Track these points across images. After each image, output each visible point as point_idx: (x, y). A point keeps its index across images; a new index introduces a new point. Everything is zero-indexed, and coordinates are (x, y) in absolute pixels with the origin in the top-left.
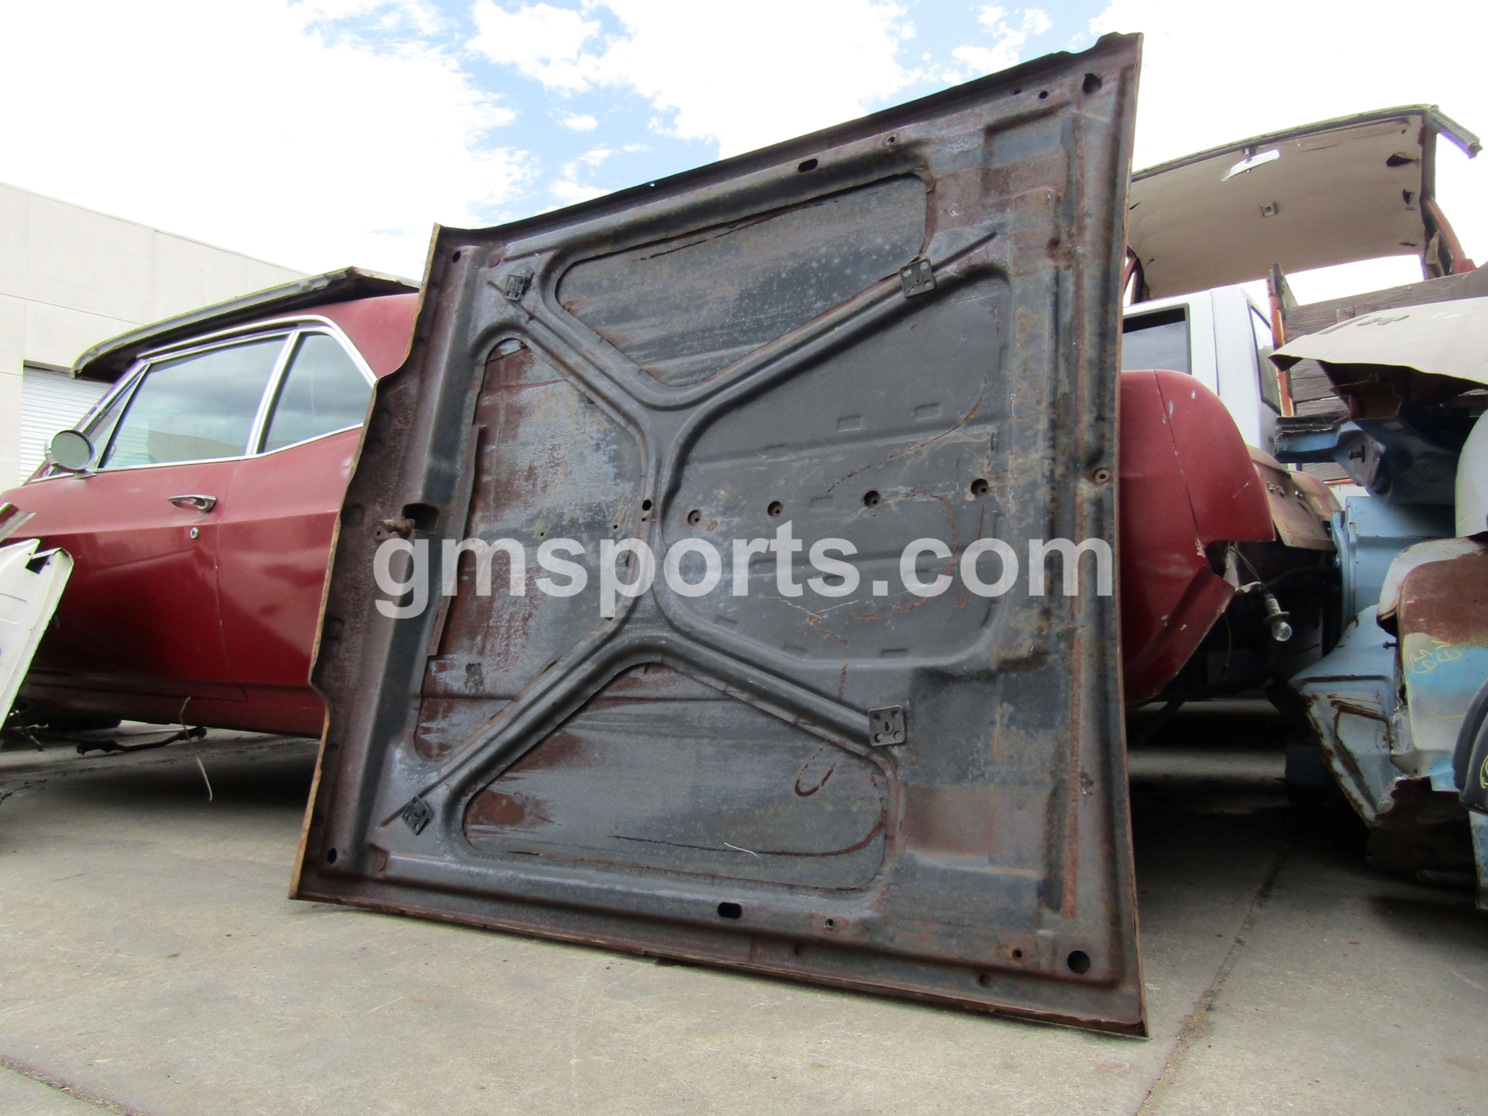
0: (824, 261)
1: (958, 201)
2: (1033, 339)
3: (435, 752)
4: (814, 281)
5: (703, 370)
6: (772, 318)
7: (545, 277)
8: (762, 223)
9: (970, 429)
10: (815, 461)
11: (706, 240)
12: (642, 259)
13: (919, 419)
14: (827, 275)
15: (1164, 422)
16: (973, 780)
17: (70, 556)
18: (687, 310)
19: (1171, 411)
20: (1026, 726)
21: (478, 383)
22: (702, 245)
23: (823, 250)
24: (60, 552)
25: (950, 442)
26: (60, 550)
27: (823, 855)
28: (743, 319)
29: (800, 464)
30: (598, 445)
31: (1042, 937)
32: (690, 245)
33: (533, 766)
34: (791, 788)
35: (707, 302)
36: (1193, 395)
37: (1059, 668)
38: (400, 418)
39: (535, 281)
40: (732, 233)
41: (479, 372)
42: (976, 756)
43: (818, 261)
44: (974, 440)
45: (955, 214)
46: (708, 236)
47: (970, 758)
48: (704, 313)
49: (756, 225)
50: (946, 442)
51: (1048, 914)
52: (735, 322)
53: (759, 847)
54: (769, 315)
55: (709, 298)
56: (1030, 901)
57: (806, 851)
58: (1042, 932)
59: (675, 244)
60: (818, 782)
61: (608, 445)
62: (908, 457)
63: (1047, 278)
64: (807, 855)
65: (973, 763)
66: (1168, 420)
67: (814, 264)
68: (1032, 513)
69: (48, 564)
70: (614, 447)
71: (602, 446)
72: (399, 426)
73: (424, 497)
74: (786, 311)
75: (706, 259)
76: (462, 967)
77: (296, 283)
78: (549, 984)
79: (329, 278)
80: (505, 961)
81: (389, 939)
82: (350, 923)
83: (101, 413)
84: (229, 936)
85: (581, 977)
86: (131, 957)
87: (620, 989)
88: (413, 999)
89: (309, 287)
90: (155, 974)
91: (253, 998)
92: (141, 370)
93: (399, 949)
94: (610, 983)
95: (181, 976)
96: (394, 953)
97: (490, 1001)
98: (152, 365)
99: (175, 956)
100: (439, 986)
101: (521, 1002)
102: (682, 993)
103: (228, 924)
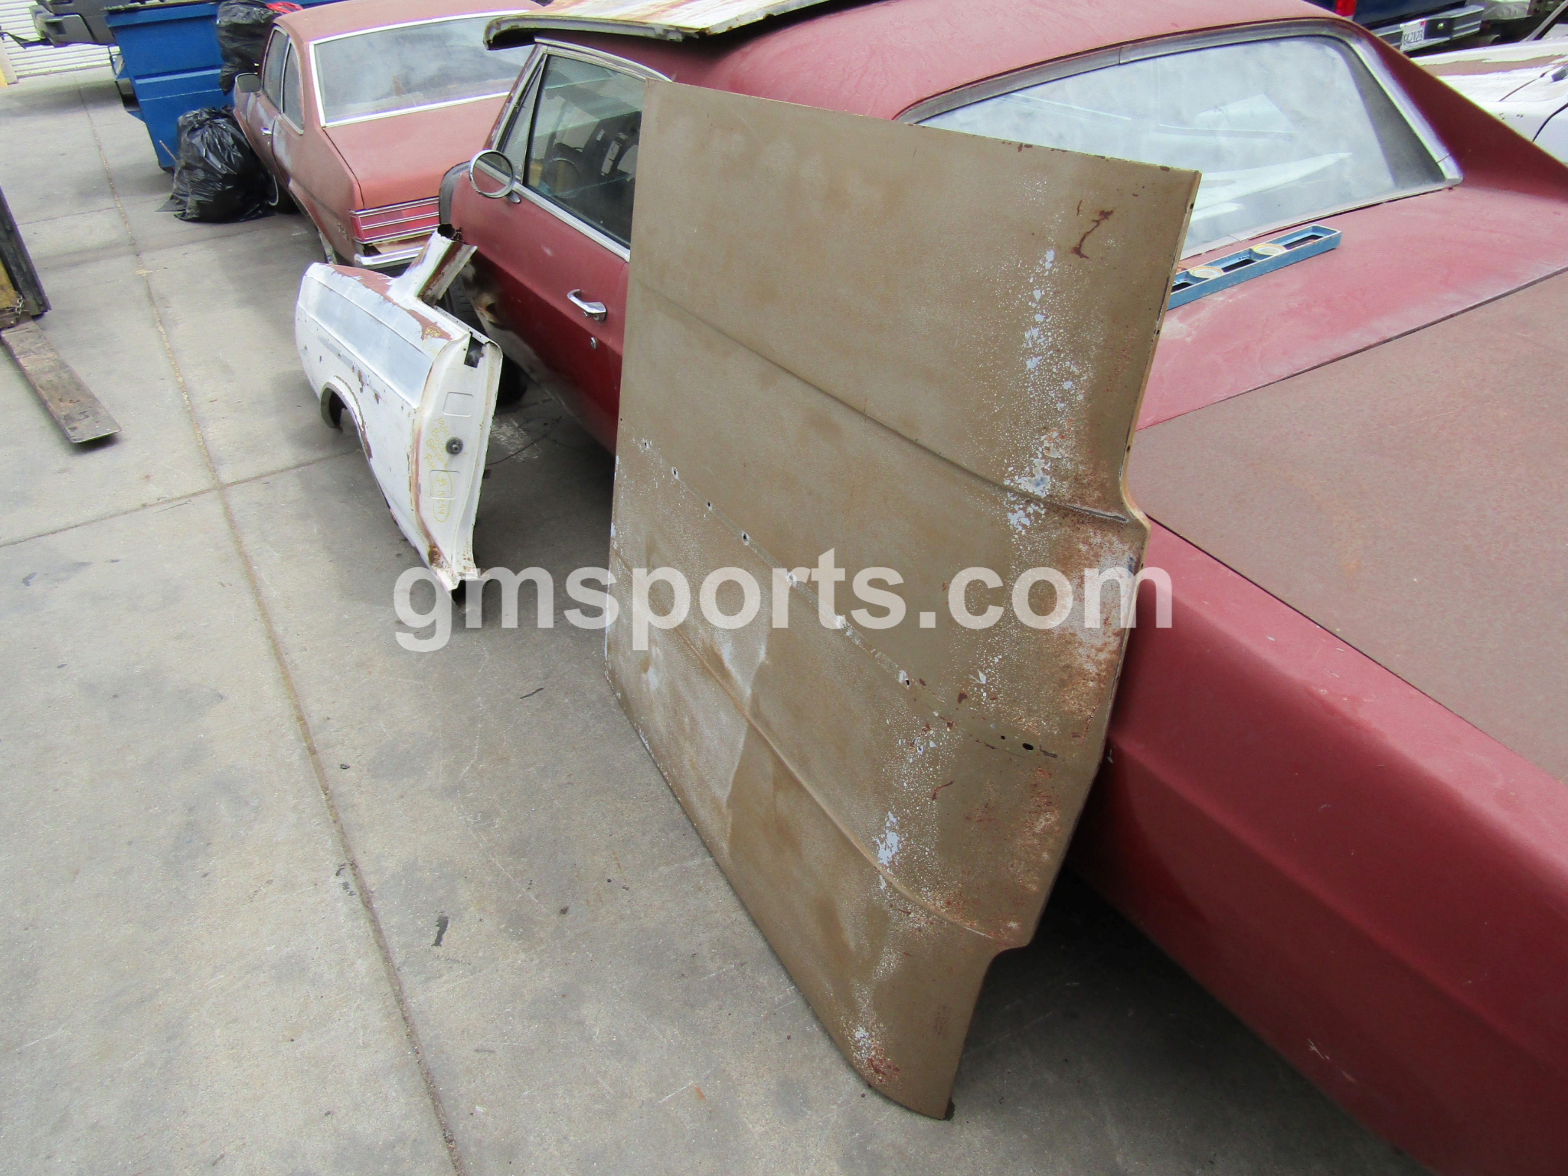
24: (488, 345)
26: (491, 341)
69: (482, 354)
76: (753, 1034)
77: (653, 26)
78: (805, 1109)
79: (682, 33)
80: (789, 1038)
81: (718, 940)
82: (700, 889)
83: (515, 108)
84: (609, 881)
85: (835, 1107)
86: (536, 901)
87: (855, 1152)
88: (698, 1090)
89: (665, 36)
90: (543, 947)
91: (594, 1030)
92: (541, 60)
93: (720, 968)
94: (853, 1133)
95: (559, 960)
96: (714, 974)
97: (750, 1126)
98: (549, 56)
99: (564, 911)
100: (724, 1070)
101: (771, 1140)
103: (614, 854)
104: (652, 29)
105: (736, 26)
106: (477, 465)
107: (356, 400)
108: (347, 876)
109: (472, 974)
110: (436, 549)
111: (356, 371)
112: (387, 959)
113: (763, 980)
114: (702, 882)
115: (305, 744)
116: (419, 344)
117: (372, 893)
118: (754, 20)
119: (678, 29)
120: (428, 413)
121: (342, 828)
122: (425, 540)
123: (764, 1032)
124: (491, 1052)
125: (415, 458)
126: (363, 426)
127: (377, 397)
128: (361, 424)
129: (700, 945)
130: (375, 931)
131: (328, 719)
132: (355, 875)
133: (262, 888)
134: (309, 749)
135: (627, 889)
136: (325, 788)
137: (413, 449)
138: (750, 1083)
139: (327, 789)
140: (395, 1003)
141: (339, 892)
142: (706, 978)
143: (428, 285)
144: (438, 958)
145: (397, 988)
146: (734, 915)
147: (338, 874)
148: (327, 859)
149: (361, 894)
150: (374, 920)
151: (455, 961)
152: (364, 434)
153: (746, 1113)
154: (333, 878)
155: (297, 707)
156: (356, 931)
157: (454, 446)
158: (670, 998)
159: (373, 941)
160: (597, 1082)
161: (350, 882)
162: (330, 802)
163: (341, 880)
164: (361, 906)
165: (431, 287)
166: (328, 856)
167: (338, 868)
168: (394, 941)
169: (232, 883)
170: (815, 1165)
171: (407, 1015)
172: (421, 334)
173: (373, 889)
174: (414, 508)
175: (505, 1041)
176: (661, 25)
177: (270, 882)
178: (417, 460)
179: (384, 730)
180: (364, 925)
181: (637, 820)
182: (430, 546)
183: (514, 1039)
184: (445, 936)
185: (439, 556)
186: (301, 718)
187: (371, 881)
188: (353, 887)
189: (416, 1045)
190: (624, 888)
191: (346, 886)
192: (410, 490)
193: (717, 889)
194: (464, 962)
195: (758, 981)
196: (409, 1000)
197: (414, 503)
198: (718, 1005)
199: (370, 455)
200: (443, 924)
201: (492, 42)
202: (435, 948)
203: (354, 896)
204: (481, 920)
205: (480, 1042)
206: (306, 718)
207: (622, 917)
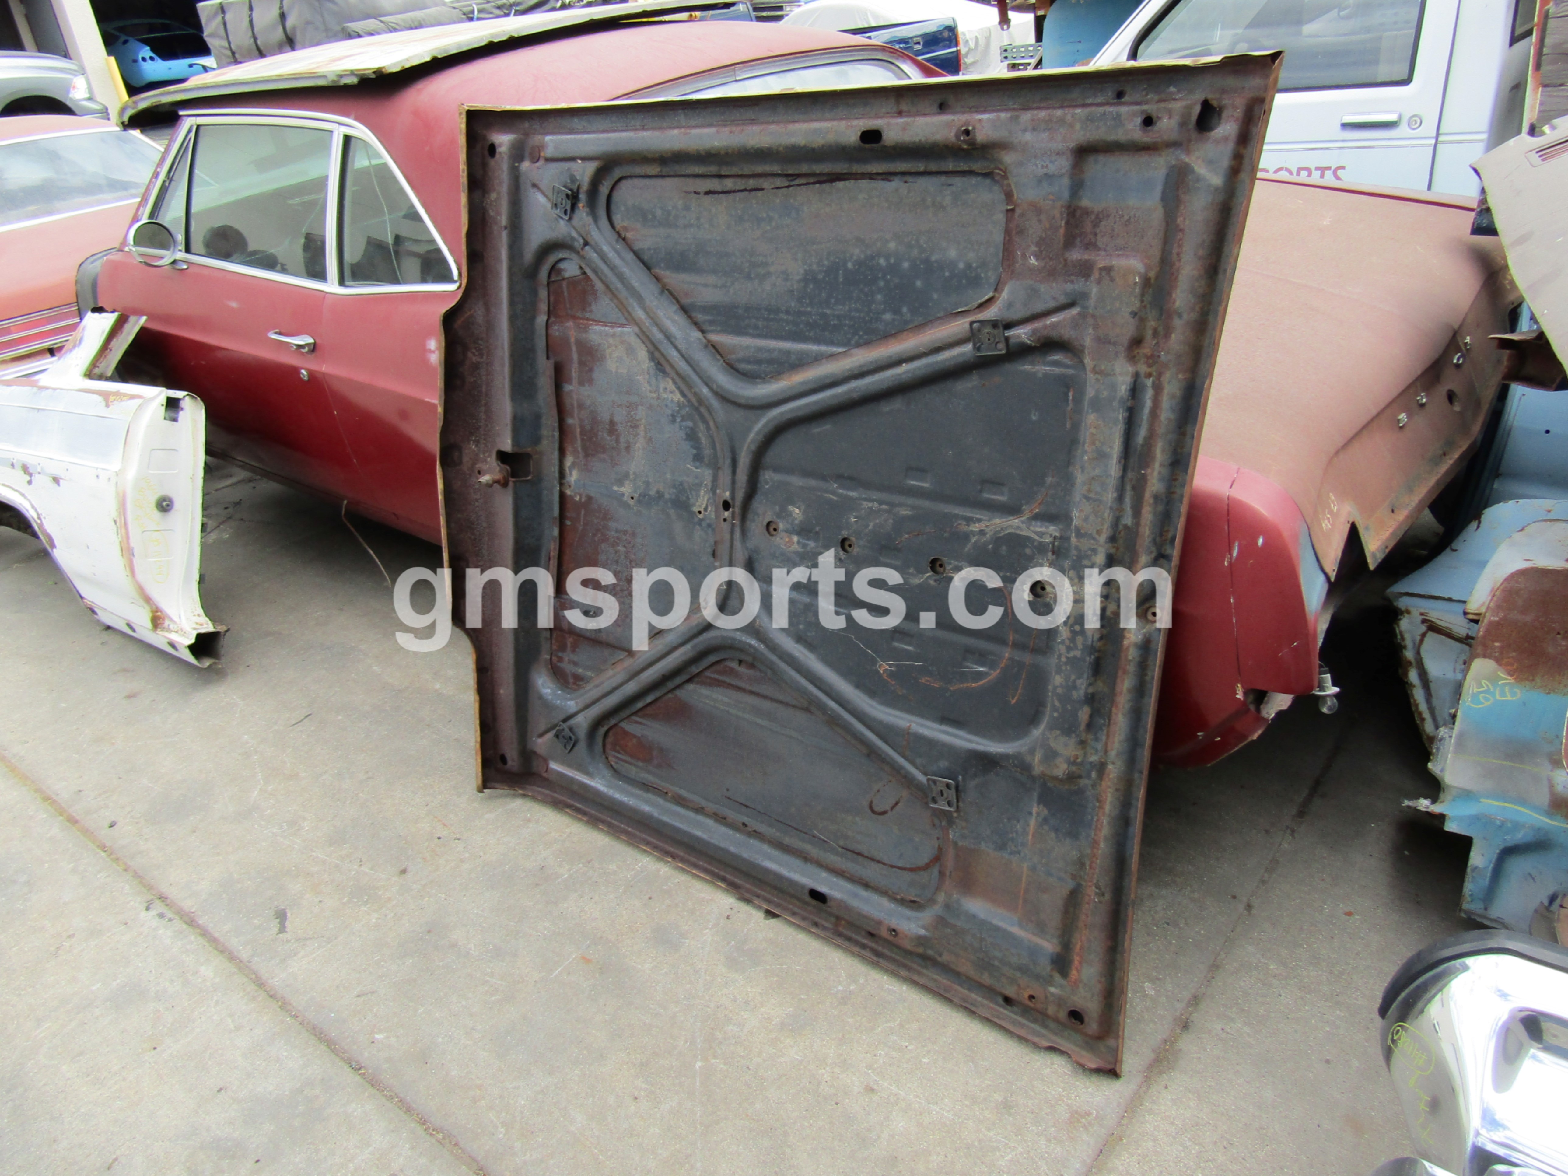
0: (892, 261)
1: (1038, 244)
2: (1101, 456)
3: (571, 680)
4: (882, 284)
5: (770, 362)
6: (838, 317)
7: (593, 191)
8: (824, 185)
9: (1033, 523)
10: (884, 507)
11: (762, 189)
12: (695, 192)
13: (986, 495)
14: (897, 280)
15: (1226, 564)
16: (1011, 853)
17: (199, 399)
18: (749, 277)
19: (1235, 554)
20: (1056, 830)
21: (543, 307)
22: (760, 194)
23: (892, 245)
24: (188, 397)
25: (1013, 531)
26: (188, 395)
27: (892, 866)
28: (809, 309)
29: (870, 505)
30: (673, 416)
31: (1052, 994)
32: (745, 190)
33: (654, 717)
34: (865, 804)
35: (769, 274)
36: (1260, 541)
37: (1088, 793)
38: (474, 351)
39: (583, 196)
40: (791, 189)
41: (543, 293)
42: (1014, 835)
43: (887, 258)
44: (1037, 538)
45: (1033, 261)
46: (766, 184)
47: (1011, 836)
48: (767, 285)
49: (817, 185)
50: (1010, 531)
51: (1057, 977)
52: (802, 309)
53: (841, 843)
54: (836, 313)
55: (772, 269)
56: (1045, 966)
57: (878, 858)
58: (1052, 990)
59: (729, 184)
60: (888, 808)
61: (683, 419)
62: (973, 533)
63: (1123, 388)
64: (879, 862)
65: (1012, 839)
66: (1230, 563)
67: (882, 261)
68: (1080, 646)
69: (182, 409)
70: (689, 424)
71: (678, 420)
72: (474, 359)
73: (513, 445)
74: (853, 314)
75: (765, 215)
76: (618, 905)
77: (324, 74)
78: (683, 940)
79: (356, 75)
80: (650, 898)
81: (560, 851)
82: (529, 821)
83: (164, 182)
84: (439, 838)
85: (707, 931)
86: (372, 872)
87: (735, 954)
88: (584, 958)
89: (338, 81)
90: (394, 902)
91: (469, 946)
92: (189, 131)
93: (569, 870)
94: (729, 943)
95: (413, 907)
96: (566, 876)
97: (640, 966)
98: (198, 127)
99: (404, 872)
100: (601, 938)
101: (662, 970)
102: (781, 964)
103: (436, 817)
104: (325, 77)
105: (407, 66)
106: (193, 519)
107: (23, 495)
108: (159, 907)
109: (329, 943)
110: (159, 614)
111: (18, 466)
112: (232, 957)
113: (613, 867)
114: (529, 815)
115: (61, 818)
116: (105, 412)
117: (193, 913)
118: (423, 61)
119: (352, 73)
120: (131, 474)
121: (136, 873)
122: (145, 605)
123: (627, 901)
124: (373, 993)
125: (123, 522)
126: (39, 518)
127: (56, 480)
128: (35, 516)
129: (545, 859)
130: (209, 941)
131: (80, 791)
132: (167, 905)
133: (64, 943)
134: (68, 821)
135: (459, 839)
136: (103, 848)
137: (120, 513)
138: (628, 938)
139: (105, 847)
140: (256, 988)
141: (156, 922)
142: (559, 880)
143: (94, 364)
144: (288, 941)
145: (253, 976)
146: (568, 830)
147: (148, 909)
148: (131, 900)
149: (181, 918)
150: (205, 933)
151: (306, 939)
152: (41, 526)
153: (632, 959)
154: (144, 914)
155: (38, 790)
156: (188, 947)
157: (164, 504)
158: (532, 903)
159: (211, 949)
160: (487, 981)
161: (165, 911)
162: (112, 856)
163: (153, 913)
164: (185, 926)
165: (98, 364)
166: (131, 898)
167: (146, 905)
168: (235, 943)
169: (26, 949)
170: (706, 973)
171: (272, 993)
172: (104, 403)
173: (193, 910)
174: (129, 573)
175: (384, 981)
176: (334, 71)
177: (71, 936)
178: (126, 524)
179: (150, 785)
180: (194, 940)
182: (152, 611)
183: (393, 977)
184: (287, 923)
185: (164, 620)
186: (47, 798)
187: (188, 905)
188: (169, 914)
189: (292, 1012)
190: (455, 839)
191: (161, 916)
192: (122, 555)
194: (316, 936)
195: (608, 869)
196: (270, 981)
197: (128, 569)
198: (578, 895)
199: (53, 546)
200: (282, 916)
201: (126, 123)
202: (281, 935)
203: (175, 921)
204: (320, 901)
205: (359, 989)
206: (54, 797)
207: (462, 861)
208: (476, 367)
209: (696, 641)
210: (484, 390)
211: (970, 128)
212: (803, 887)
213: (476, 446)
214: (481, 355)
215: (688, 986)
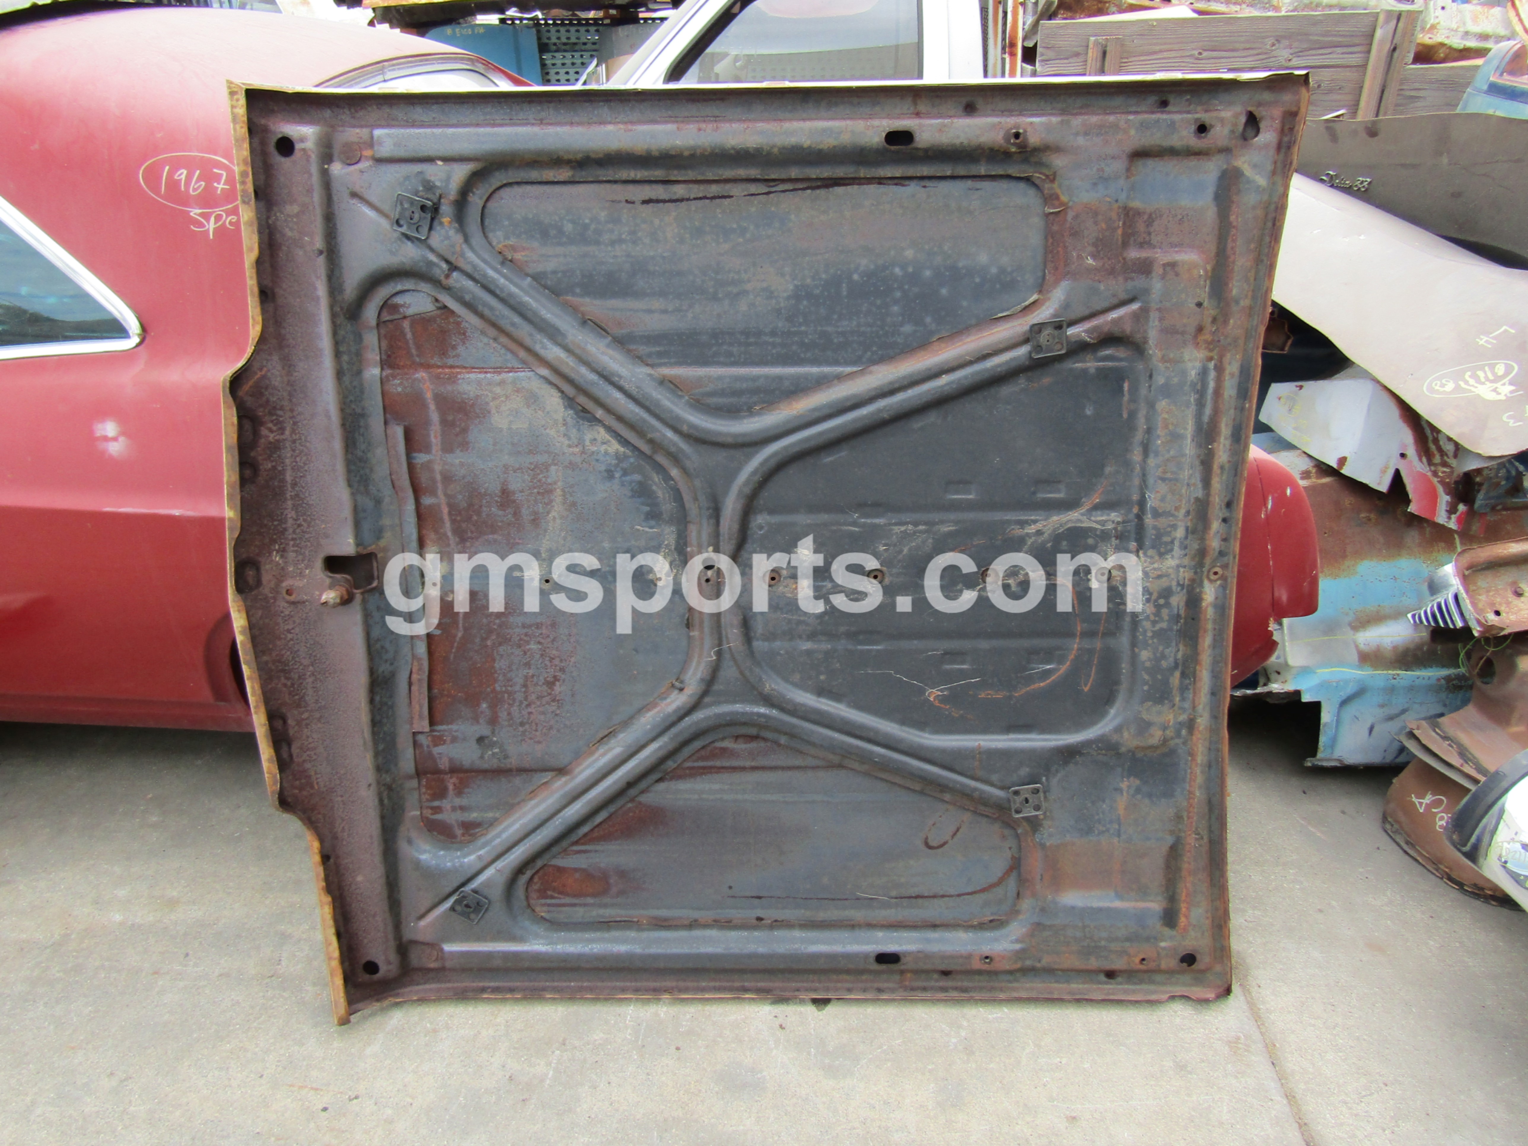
0: (910, 270)
1: (1095, 245)
2: (1175, 437)
4: (898, 294)
5: (756, 391)
6: (843, 334)
7: (461, 203)
8: (818, 191)
9: (1094, 513)
10: (921, 527)
11: (732, 197)
12: (627, 201)
13: (1041, 495)
14: (916, 290)
15: (1263, 516)
16: (1099, 834)
18: (715, 298)
19: (1269, 507)
20: (1150, 796)
21: (373, 355)
22: (726, 202)
23: (909, 253)
25: (1073, 525)
27: (959, 895)
28: (803, 328)
29: (903, 528)
30: (609, 471)
31: (1164, 949)
32: (705, 198)
34: (919, 843)
35: (745, 292)
36: (1288, 492)
37: (1180, 751)
38: (270, 425)
39: (446, 209)
40: (772, 195)
41: (371, 339)
42: (1101, 816)
43: (903, 267)
44: (1099, 527)
45: (1090, 261)
46: (737, 190)
47: (1097, 817)
48: (743, 306)
49: (809, 191)
50: (1070, 525)
51: (1167, 931)
52: (793, 329)
53: (894, 893)
54: (840, 330)
55: (748, 287)
56: (1153, 926)
57: (941, 893)
58: (1163, 944)
59: (679, 190)
60: (947, 837)
61: (625, 473)
62: (1028, 535)
63: (1193, 373)
64: (943, 896)
65: (1099, 821)
66: (1266, 515)
67: (897, 270)
68: (1166, 618)
70: (637, 477)
71: (617, 475)
72: (272, 437)
73: (358, 545)
74: (863, 329)
75: (735, 226)
76: (648, 1074)
78: (759, 1076)
80: (678, 1049)
81: (515, 1048)
82: (435, 1031)
84: (325, 1109)
85: (775, 1051)
87: (827, 1061)
93: (549, 1064)
94: (809, 1053)
96: (551, 1073)
97: (742, 1128)
100: (665, 1120)
101: (768, 1118)
102: (880, 1047)
103: (292, 1086)
113: (598, 1036)
114: (428, 1025)
123: (655, 1065)
129: (504, 1066)
135: (356, 1097)
138: (698, 1104)
142: (548, 1082)
153: (725, 1124)
158: (539, 1126)
170: (817, 1096)
181: (272, 1041)
190: (350, 1100)
193: (452, 1016)
195: (596, 1040)
198: (590, 1087)
207: (390, 1121)
208: (275, 447)
209: (674, 730)
210: (289, 477)
211: (1021, 131)
212: (866, 956)
213: (282, 557)
214: (282, 430)
215: (813, 1119)
